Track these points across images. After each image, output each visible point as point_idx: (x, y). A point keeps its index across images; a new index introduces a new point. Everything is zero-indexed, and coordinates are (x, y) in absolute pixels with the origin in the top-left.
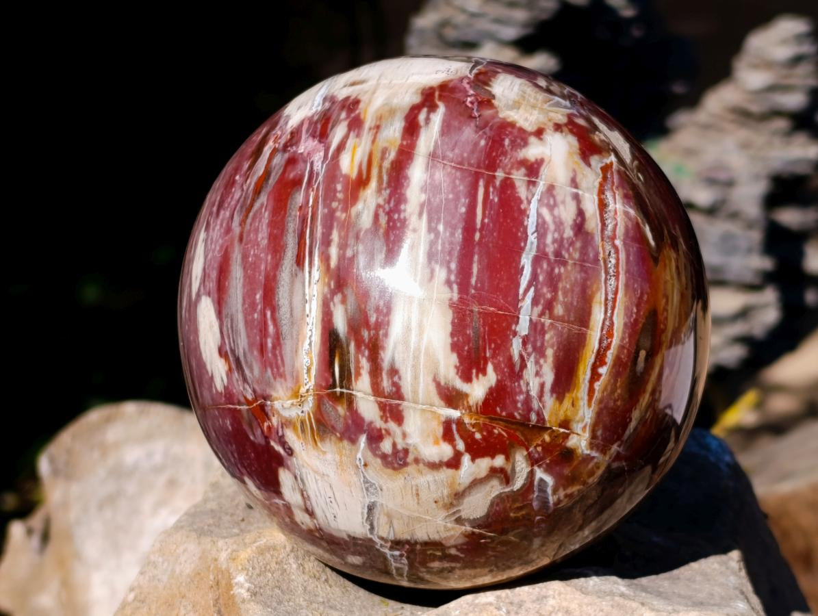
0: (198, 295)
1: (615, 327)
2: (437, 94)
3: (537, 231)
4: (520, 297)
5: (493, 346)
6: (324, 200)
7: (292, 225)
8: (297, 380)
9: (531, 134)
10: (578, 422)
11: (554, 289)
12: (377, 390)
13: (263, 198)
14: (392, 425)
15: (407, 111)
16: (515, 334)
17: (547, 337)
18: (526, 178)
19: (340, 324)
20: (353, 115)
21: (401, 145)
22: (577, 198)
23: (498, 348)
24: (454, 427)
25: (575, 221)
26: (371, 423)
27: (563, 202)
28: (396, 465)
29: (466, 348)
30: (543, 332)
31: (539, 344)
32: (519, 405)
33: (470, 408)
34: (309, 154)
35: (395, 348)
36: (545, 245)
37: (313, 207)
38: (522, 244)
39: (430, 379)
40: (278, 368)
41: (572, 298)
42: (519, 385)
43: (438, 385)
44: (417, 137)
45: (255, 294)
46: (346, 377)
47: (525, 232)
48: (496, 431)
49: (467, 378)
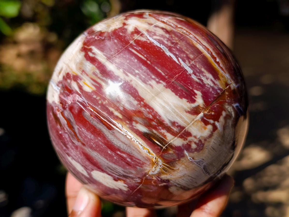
0: (89, 174)
1: (206, 46)
2: (86, 47)
3: (160, 44)
4: (179, 64)
5: (189, 85)
6: (95, 105)
7: (95, 122)
8: (149, 159)
9: (123, 26)
10: (228, 81)
11: (184, 52)
12: (174, 134)
13: (76, 127)
14: (190, 138)
15: (85, 59)
16: (190, 75)
17: (198, 66)
18: (139, 35)
19: (143, 129)
20: (72, 78)
21: (96, 66)
22: (156, 26)
23: (191, 83)
24: (205, 118)
25: (164, 31)
26: (183, 145)
27: (155, 31)
28: (201, 148)
29: (184, 93)
30: (195, 66)
31: (198, 71)
32: (213, 92)
33: (203, 108)
34: (73, 101)
35: (166, 117)
36: (167, 45)
37: (94, 110)
38: (162, 51)
39: (185, 113)
40: (140, 163)
41: (190, 49)
42: (207, 87)
43: (189, 112)
44: (97, 60)
45: (108, 153)
46: (163, 141)
47: (158, 47)
48: (215, 106)
49: (193, 101)
